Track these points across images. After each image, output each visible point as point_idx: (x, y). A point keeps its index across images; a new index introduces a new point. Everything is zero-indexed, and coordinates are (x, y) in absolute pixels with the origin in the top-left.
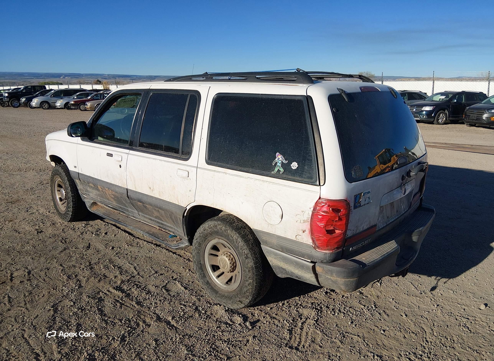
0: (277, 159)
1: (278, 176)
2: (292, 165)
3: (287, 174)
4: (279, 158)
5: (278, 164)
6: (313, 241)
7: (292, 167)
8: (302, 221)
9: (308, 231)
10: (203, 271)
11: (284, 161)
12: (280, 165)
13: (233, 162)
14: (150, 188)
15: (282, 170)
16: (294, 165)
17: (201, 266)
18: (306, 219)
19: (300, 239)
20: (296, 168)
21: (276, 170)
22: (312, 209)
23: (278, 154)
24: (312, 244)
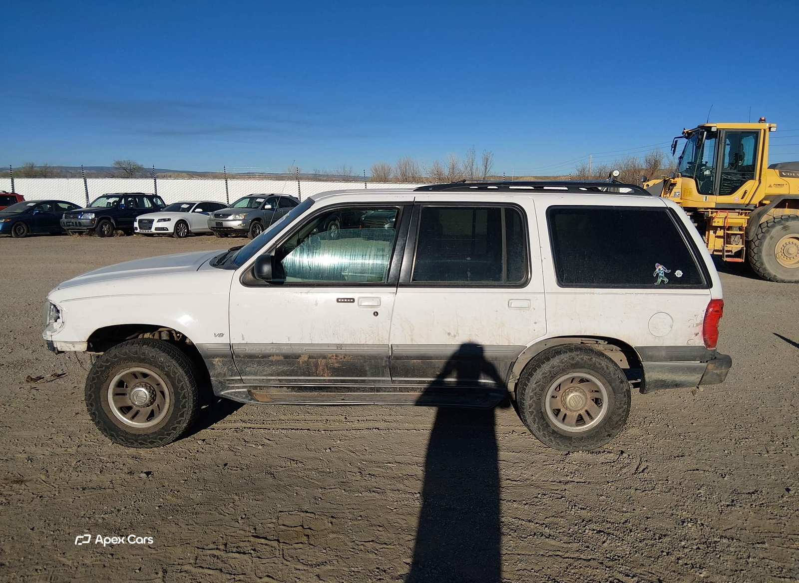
0: (657, 270)
1: (663, 286)
2: (676, 274)
3: (673, 284)
4: (660, 269)
5: (660, 274)
6: (705, 341)
7: (677, 276)
8: (695, 325)
9: (701, 334)
10: (544, 420)
11: (666, 271)
12: (663, 275)
13: (601, 280)
14: (449, 334)
15: (666, 280)
16: (679, 274)
17: (542, 415)
18: (698, 322)
19: (692, 344)
20: (681, 276)
21: (659, 280)
22: (705, 311)
23: (657, 264)
24: (704, 345)
